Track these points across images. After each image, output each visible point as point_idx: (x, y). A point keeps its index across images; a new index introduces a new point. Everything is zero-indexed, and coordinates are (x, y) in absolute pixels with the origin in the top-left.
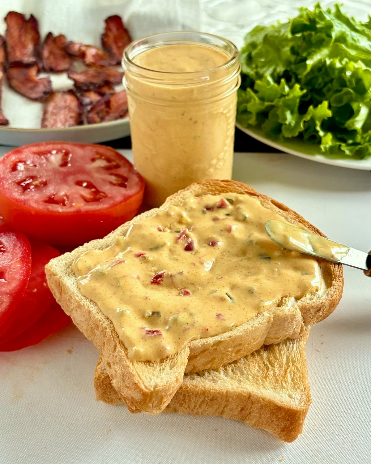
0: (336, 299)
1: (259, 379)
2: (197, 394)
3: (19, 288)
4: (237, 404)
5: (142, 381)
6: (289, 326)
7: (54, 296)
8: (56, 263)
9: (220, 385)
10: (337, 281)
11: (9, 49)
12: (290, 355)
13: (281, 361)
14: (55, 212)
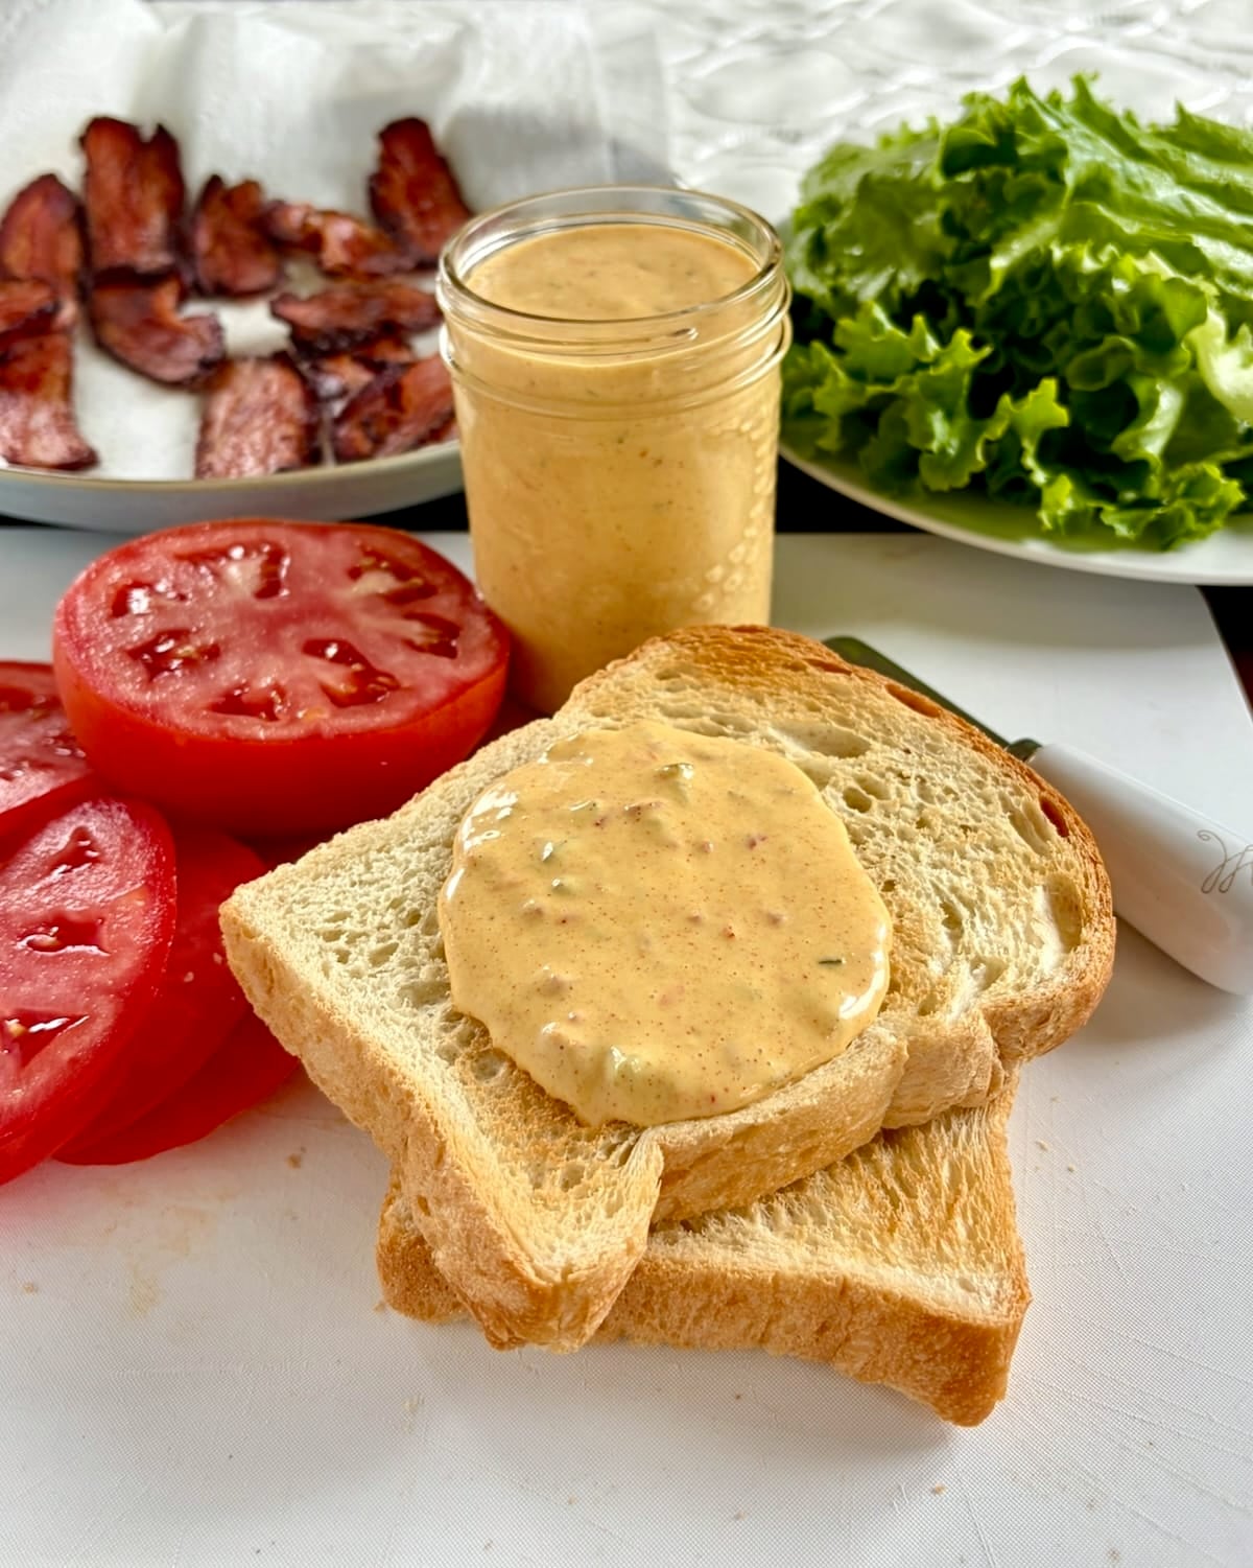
0: (1094, 984)
1: (871, 1234)
2: (688, 1285)
3: (142, 972)
4: (806, 1312)
5: (528, 1255)
6: (958, 1070)
7: (247, 997)
8: (252, 899)
9: (754, 1258)
10: (1096, 930)
11: (95, 232)
12: (960, 1158)
13: (935, 1178)
14: (246, 740)
